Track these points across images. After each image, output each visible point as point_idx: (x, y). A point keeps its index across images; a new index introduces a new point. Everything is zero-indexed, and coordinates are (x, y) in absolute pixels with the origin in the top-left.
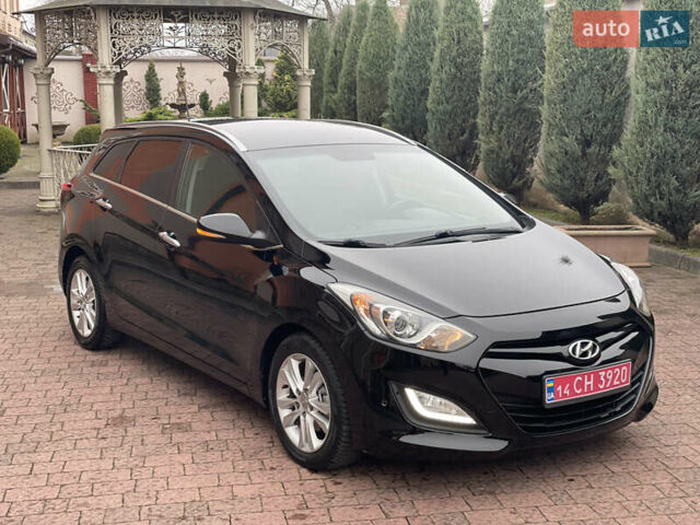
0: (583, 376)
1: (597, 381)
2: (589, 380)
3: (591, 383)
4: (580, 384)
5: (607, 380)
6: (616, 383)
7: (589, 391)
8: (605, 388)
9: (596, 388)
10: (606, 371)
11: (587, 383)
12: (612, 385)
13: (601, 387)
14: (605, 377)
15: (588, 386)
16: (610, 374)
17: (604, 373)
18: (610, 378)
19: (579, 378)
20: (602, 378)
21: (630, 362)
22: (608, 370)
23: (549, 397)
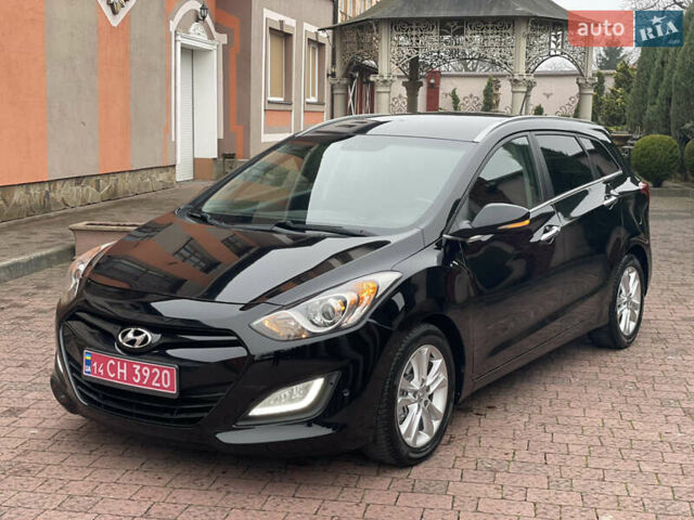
0: (116, 361)
1: (131, 371)
2: (122, 368)
3: (125, 371)
4: (114, 369)
5: (143, 378)
6: (153, 384)
7: (122, 379)
8: (140, 383)
9: (130, 380)
10: (142, 366)
11: (119, 370)
12: (149, 383)
13: (137, 381)
14: (140, 371)
15: (122, 374)
16: (146, 371)
17: (138, 367)
18: (148, 375)
19: (112, 362)
20: (137, 372)
21: (175, 368)
22: (145, 365)
23: (86, 369)
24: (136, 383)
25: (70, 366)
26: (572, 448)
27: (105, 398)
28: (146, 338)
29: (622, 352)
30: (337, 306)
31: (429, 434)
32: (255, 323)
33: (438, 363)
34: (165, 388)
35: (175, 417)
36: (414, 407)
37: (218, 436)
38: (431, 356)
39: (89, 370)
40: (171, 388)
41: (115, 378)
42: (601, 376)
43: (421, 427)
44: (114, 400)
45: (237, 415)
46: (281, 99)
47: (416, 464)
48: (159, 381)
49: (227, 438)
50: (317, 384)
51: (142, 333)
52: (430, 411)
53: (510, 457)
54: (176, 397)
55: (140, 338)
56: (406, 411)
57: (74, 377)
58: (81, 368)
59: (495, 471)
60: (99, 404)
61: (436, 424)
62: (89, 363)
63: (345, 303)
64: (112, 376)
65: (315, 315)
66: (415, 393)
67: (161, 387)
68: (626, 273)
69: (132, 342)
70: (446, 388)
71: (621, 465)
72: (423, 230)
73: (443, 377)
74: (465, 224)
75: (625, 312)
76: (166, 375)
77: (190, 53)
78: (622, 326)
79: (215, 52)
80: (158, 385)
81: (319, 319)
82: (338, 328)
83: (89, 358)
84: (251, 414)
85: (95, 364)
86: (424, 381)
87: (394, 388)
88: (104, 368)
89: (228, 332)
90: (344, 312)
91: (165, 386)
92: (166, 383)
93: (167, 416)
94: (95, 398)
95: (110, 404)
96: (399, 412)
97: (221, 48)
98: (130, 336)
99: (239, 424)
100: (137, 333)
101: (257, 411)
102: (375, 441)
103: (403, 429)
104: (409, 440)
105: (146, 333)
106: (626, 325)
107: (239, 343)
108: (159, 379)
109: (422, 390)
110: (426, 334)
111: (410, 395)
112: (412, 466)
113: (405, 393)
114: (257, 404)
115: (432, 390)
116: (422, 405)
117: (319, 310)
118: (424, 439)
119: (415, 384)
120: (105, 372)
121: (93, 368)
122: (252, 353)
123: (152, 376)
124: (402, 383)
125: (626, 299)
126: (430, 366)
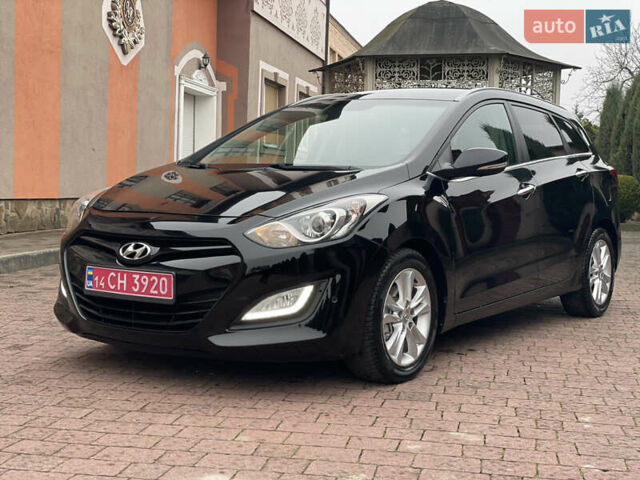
0: (116, 273)
1: (130, 281)
2: (122, 279)
3: (125, 282)
4: (114, 281)
5: (142, 286)
6: (152, 291)
7: (122, 290)
8: (139, 292)
9: (129, 289)
10: (141, 275)
11: (120, 281)
12: (147, 292)
13: (136, 290)
14: (139, 280)
15: (122, 285)
16: (145, 280)
17: (137, 277)
18: (146, 284)
19: (113, 274)
20: (136, 282)
21: (172, 275)
22: (143, 275)
23: (88, 284)
24: (136, 292)
25: (74, 287)
26: (548, 376)
27: (105, 311)
28: (146, 250)
29: (595, 320)
30: (327, 219)
31: (413, 355)
32: (249, 233)
33: (422, 289)
34: (162, 295)
35: (171, 323)
36: (399, 326)
37: (210, 338)
38: (415, 281)
39: (91, 284)
40: (168, 294)
41: (115, 290)
42: (575, 333)
43: (405, 349)
44: (113, 313)
45: (231, 319)
46: (275, 146)
47: (401, 382)
48: (157, 288)
49: (219, 340)
50: (307, 291)
51: (142, 246)
52: (414, 334)
53: (491, 379)
54: (172, 303)
55: (139, 251)
56: (392, 330)
57: (76, 296)
58: (83, 285)
59: (477, 388)
60: (99, 319)
61: (420, 348)
62: (91, 278)
63: (334, 217)
64: (112, 287)
65: (307, 228)
66: (400, 313)
67: (160, 294)
68: (597, 244)
69: (132, 255)
70: (430, 314)
71: (598, 387)
72: (407, 165)
73: (426, 303)
74: (446, 166)
75: (597, 283)
76: (163, 282)
77: (192, 97)
78: (594, 295)
79: (215, 98)
80: (156, 292)
81: (310, 231)
82: (327, 239)
83: (91, 273)
84: (244, 319)
85: (97, 278)
86: (408, 303)
87: (380, 302)
88: (105, 281)
89: (224, 241)
90: (333, 224)
91: (162, 292)
92: (164, 290)
93: (164, 323)
94: (96, 313)
95: (110, 317)
96: (385, 330)
97: (220, 94)
98: (130, 249)
99: (233, 328)
100: (136, 247)
101: (249, 316)
102: (361, 353)
103: (389, 345)
104: (395, 358)
105: (145, 246)
106: (598, 295)
107: (234, 251)
108: (157, 287)
109: (407, 311)
110: (409, 257)
111: (396, 314)
112: (397, 383)
113: (390, 311)
114: (249, 309)
115: (416, 313)
116: (407, 326)
117: (309, 224)
118: (408, 360)
119: (400, 304)
120: (106, 285)
121: (94, 283)
122: (245, 261)
123: (151, 284)
124: (388, 300)
125: (597, 270)
126: (414, 291)
